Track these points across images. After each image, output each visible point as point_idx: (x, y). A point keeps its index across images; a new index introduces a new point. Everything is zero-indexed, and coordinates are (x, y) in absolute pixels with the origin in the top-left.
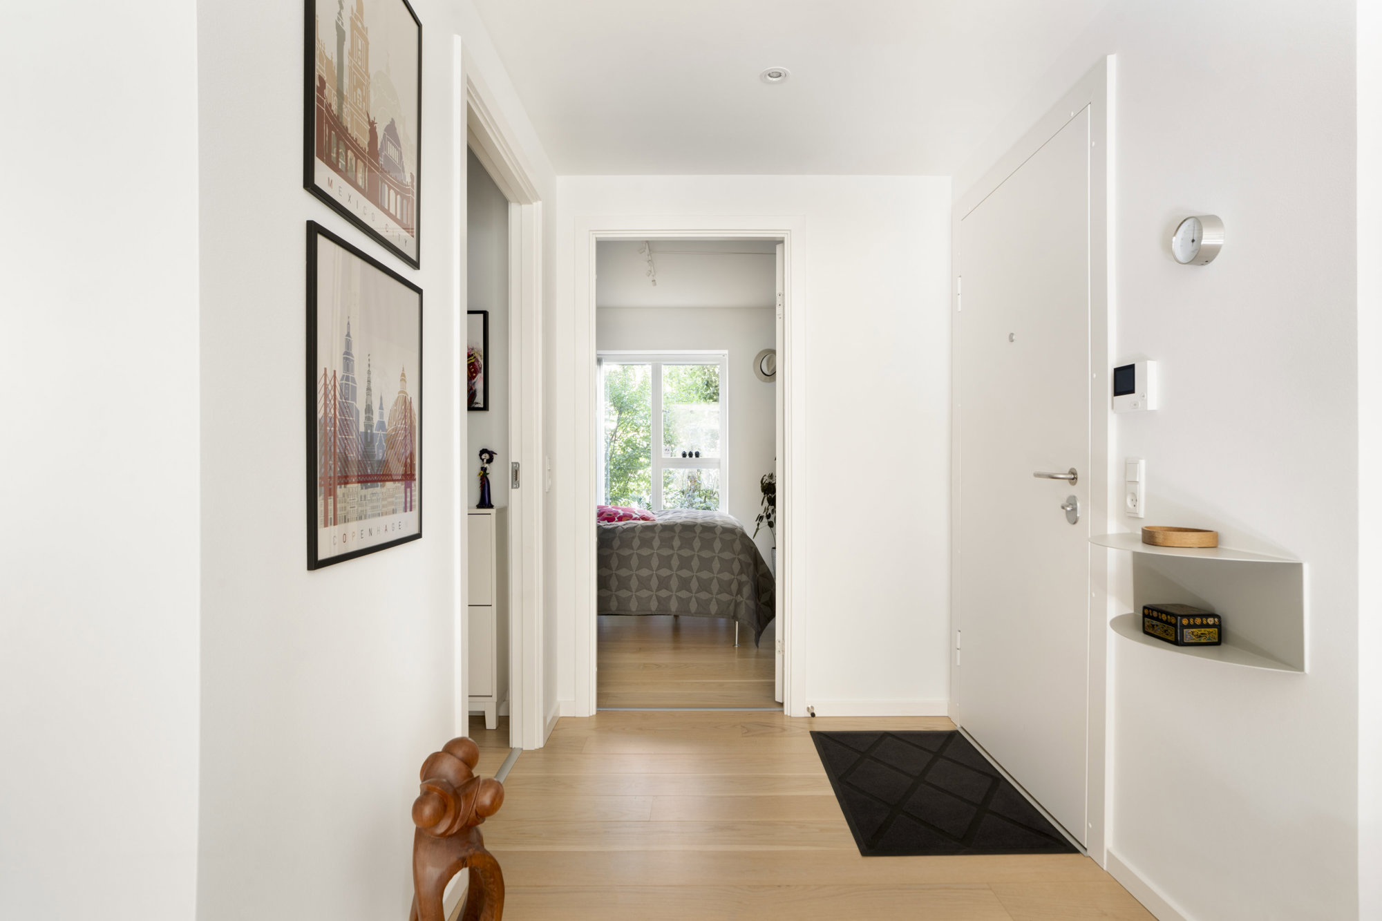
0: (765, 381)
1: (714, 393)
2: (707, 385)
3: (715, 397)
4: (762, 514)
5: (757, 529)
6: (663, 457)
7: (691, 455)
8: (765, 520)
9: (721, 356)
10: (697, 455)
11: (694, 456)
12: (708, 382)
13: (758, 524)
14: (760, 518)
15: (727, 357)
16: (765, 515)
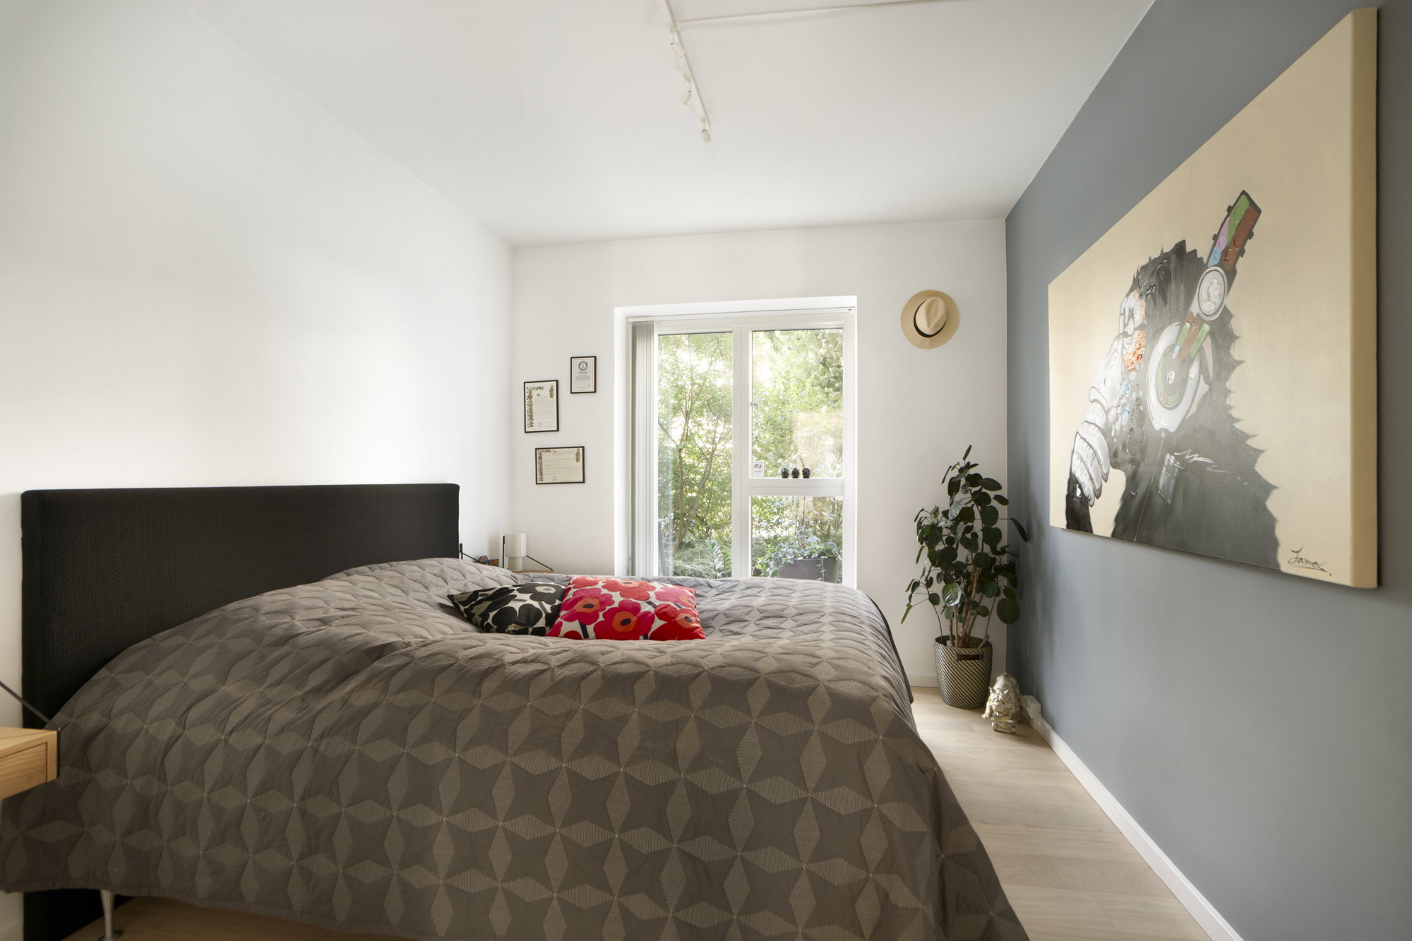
0: (922, 346)
1: (835, 377)
2: (824, 364)
3: (837, 385)
4: (917, 578)
5: (909, 606)
6: (750, 477)
7: (795, 474)
8: (922, 589)
9: (846, 310)
10: (806, 474)
11: (801, 476)
12: (825, 359)
13: (910, 597)
14: (915, 585)
15: (855, 312)
16: (923, 581)
